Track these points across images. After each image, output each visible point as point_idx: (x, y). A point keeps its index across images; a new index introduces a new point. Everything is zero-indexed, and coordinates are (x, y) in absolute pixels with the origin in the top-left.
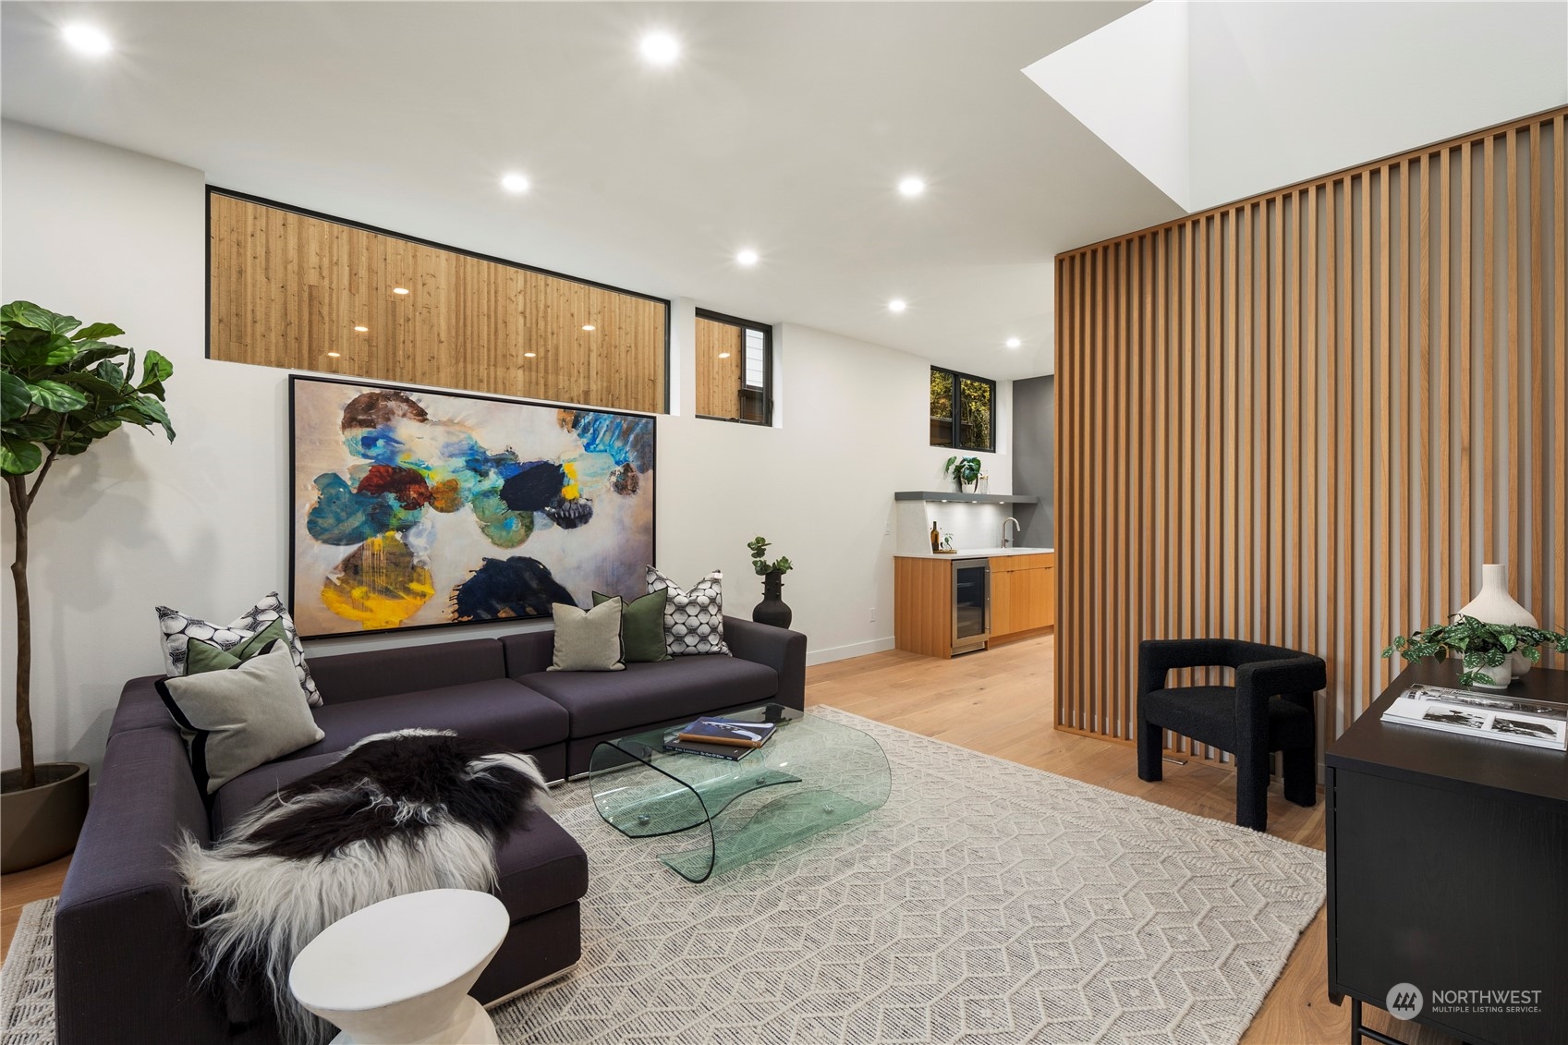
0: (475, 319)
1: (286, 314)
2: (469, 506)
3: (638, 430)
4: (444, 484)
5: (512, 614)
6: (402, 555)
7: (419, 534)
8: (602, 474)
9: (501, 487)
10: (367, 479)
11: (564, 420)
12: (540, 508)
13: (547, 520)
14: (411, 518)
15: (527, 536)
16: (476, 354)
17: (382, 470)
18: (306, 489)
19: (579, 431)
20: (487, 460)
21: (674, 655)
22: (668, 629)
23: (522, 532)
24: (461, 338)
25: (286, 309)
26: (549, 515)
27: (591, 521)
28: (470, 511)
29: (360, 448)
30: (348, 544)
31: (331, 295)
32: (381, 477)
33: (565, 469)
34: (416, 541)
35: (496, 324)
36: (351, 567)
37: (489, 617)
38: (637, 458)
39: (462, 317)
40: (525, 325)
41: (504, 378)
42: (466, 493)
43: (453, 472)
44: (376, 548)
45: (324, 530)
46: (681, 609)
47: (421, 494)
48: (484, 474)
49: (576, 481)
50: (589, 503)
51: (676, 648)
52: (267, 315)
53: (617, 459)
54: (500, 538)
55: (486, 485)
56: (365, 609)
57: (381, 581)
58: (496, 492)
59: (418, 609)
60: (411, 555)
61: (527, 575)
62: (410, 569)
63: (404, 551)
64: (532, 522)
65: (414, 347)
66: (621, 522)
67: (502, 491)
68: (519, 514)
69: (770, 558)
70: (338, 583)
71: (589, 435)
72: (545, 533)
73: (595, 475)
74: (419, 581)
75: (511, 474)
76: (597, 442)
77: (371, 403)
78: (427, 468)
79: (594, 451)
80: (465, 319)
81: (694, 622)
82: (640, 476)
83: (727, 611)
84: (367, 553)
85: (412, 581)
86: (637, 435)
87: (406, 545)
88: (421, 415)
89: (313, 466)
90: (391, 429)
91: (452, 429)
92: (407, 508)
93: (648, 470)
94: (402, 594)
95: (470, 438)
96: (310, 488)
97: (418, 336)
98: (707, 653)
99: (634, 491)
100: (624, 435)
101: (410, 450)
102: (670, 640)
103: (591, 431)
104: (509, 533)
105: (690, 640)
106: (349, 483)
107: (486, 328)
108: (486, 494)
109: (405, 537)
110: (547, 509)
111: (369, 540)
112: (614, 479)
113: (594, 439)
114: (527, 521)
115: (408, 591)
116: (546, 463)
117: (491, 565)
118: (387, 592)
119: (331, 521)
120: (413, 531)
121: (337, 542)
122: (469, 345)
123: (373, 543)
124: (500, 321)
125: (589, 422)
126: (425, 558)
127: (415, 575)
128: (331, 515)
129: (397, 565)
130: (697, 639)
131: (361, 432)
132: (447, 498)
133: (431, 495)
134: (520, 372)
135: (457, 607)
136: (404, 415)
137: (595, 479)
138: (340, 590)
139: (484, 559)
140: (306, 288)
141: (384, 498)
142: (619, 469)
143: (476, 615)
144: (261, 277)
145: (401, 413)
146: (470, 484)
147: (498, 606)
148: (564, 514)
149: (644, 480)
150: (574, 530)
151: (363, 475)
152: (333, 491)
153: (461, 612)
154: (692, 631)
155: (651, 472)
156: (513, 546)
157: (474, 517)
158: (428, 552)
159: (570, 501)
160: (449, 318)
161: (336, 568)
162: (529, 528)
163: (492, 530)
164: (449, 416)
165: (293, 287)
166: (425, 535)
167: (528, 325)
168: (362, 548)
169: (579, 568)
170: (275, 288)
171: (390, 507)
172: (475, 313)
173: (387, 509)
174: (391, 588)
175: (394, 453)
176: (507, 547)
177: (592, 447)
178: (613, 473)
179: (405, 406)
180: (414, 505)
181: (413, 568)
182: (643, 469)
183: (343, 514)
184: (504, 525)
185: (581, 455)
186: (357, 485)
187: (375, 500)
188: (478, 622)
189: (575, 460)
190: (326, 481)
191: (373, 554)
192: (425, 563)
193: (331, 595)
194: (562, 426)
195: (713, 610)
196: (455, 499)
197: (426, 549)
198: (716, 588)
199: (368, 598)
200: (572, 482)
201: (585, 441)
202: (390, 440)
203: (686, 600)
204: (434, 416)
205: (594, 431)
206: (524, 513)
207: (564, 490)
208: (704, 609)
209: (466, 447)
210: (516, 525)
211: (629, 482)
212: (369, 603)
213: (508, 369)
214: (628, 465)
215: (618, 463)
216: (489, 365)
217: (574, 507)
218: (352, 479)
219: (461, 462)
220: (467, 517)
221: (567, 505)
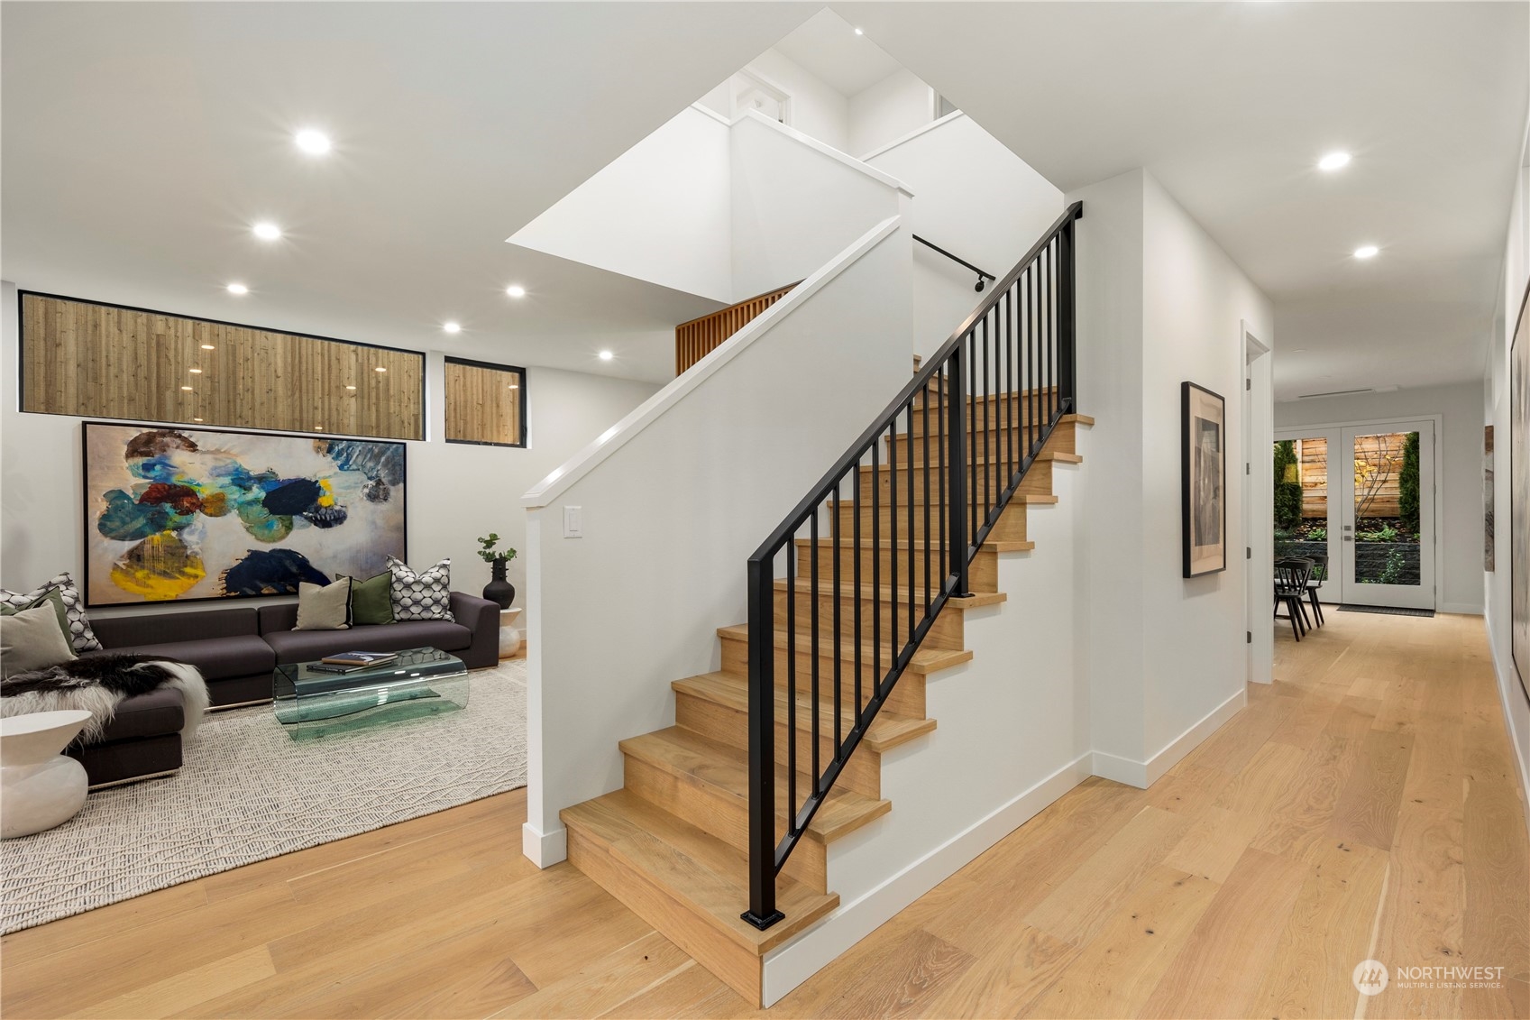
0: (310, 357)
1: (136, 359)
2: (235, 512)
3: (389, 453)
4: (213, 496)
5: (275, 591)
6: (177, 548)
7: (192, 533)
8: (355, 487)
9: (263, 498)
10: (147, 493)
11: (319, 448)
12: (299, 513)
13: (305, 522)
14: (184, 521)
15: (287, 534)
16: (310, 386)
17: (159, 487)
18: (97, 501)
19: (334, 455)
20: (250, 478)
21: (402, 620)
22: (397, 602)
23: (283, 530)
24: (297, 374)
25: (136, 354)
26: (306, 518)
27: (345, 522)
28: (235, 516)
29: (141, 471)
30: (131, 540)
31: (176, 342)
32: (159, 491)
33: (321, 483)
34: (189, 537)
35: (329, 361)
36: (135, 557)
37: (254, 593)
38: (388, 475)
39: (297, 356)
40: (357, 360)
41: (337, 405)
42: (233, 503)
43: (221, 487)
44: (156, 542)
45: (112, 530)
46: (408, 586)
47: (193, 504)
48: (248, 489)
49: (331, 492)
50: (344, 509)
51: (404, 615)
52: (120, 359)
53: (370, 475)
54: (263, 534)
55: (250, 496)
56: (148, 586)
57: (160, 566)
58: (259, 502)
59: (192, 586)
60: (186, 547)
61: (287, 563)
62: (184, 558)
63: (179, 545)
64: (291, 523)
65: (253, 381)
66: (374, 523)
67: (264, 501)
68: (280, 518)
69: (499, 549)
70: (124, 567)
71: (343, 458)
72: (304, 532)
73: (348, 487)
74: (192, 566)
75: (271, 488)
76: (351, 463)
77: (150, 439)
78: (198, 485)
79: (348, 469)
80: (300, 357)
81: (418, 596)
82: (392, 488)
83: (452, 588)
84: (148, 546)
85: (186, 566)
86: (388, 458)
87: (180, 540)
88: (192, 447)
89: (103, 485)
90: (166, 458)
91: (219, 456)
92: (181, 514)
93: (398, 483)
94: (177, 575)
95: (236, 463)
96: (100, 500)
97: (257, 374)
98: (430, 619)
99: (385, 500)
100: (376, 458)
101: (183, 472)
102: (397, 609)
103: (345, 455)
104: (270, 531)
105: (413, 609)
106: (132, 497)
107: (320, 365)
108: (250, 503)
109: (180, 535)
110: (305, 514)
111: (150, 537)
112: (366, 491)
113: (348, 460)
114: (287, 523)
115: (183, 573)
116: (304, 480)
117: (255, 556)
118: (165, 574)
119: (118, 523)
120: (187, 530)
121: (123, 538)
122: (304, 379)
123: (153, 539)
124: (333, 358)
125: (342, 449)
126: (197, 550)
127: (189, 562)
128: (118, 519)
129: (173, 555)
130: (420, 609)
131: (141, 460)
132: (217, 506)
133: (202, 504)
134: (354, 399)
135: (225, 585)
136: (177, 447)
137: (349, 491)
138: (125, 573)
139: (249, 551)
140: (154, 337)
141: (161, 507)
142: (371, 483)
143: (242, 592)
144: (113, 329)
145: (175, 446)
146: (236, 496)
147: (262, 585)
148: (321, 517)
149: (396, 492)
150: (330, 529)
151: (144, 491)
152: (119, 503)
153: (228, 589)
154: (416, 603)
155: (402, 485)
156: (274, 541)
157: (239, 520)
158: (200, 545)
159: (326, 508)
160: (285, 358)
161: (122, 557)
162: (289, 528)
163: (255, 530)
164: (217, 447)
165: (142, 337)
166: (197, 533)
167: (360, 361)
168: (143, 543)
169: (335, 557)
170: (126, 338)
171: (167, 513)
172: (310, 353)
173: (165, 515)
174: (169, 571)
175: (169, 475)
176: (269, 542)
177: (346, 467)
178: (366, 486)
179: (178, 441)
180: (189, 512)
181: (187, 557)
182: (394, 483)
183: (128, 519)
184: (268, 526)
185: (335, 473)
186: (139, 498)
187: (154, 509)
188: (244, 597)
189: (330, 477)
190: (112, 495)
191: (153, 547)
192: (197, 554)
193: (118, 576)
194: (318, 452)
195: (436, 587)
196: (223, 507)
197: (198, 543)
198: (443, 572)
199: (149, 578)
200: (328, 494)
201: (339, 463)
202: (165, 465)
203: (412, 580)
204: (203, 447)
205: (348, 455)
206: (284, 517)
207: (320, 500)
208: (428, 586)
209: (232, 469)
210: (278, 526)
211: (381, 493)
212: (150, 582)
213: (341, 398)
214: (380, 480)
215: (370, 478)
216: (323, 394)
217: (329, 512)
218: (134, 493)
219: (227, 480)
220: (233, 520)
221: (323, 511)
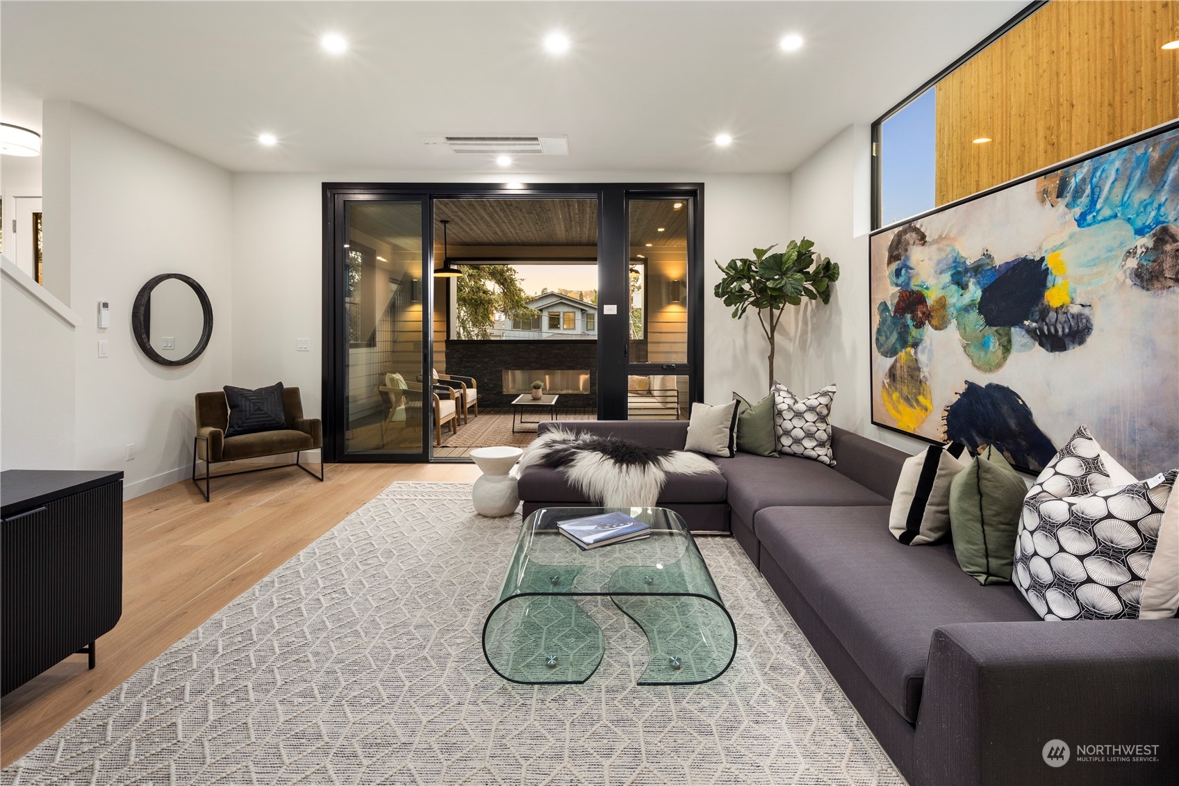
2: (954, 322)
4: (937, 302)
6: (914, 369)
7: (924, 351)
8: (1110, 260)
9: (979, 300)
10: (898, 304)
11: (1045, 192)
12: (1018, 322)
13: (1027, 339)
14: (919, 336)
15: (1005, 358)
17: (904, 295)
19: (1069, 198)
20: (967, 270)
23: (1000, 352)
26: (1031, 332)
27: (1090, 340)
28: (954, 329)
29: (895, 279)
30: (890, 357)
32: (904, 300)
33: (1049, 263)
34: (922, 357)
36: (892, 376)
37: (969, 447)
42: (952, 309)
43: (943, 289)
44: (902, 360)
45: (882, 346)
47: (924, 314)
48: (966, 287)
49: (1065, 278)
50: (1086, 311)
53: (1141, 223)
54: (980, 358)
55: (967, 298)
56: (899, 411)
57: (905, 390)
58: (975, 304)
59: (923, 421)
60: (919, 370)
61: (1005, 409)
62: (918, 383)
63: (916, 366)
64: (1009, 341)
66: (1148, 342)
67: (980, 303)
68: (997, 331)
70: (887, 386)
71: (1084, 200)
72: (1024, 356)
73: (1093, 263)
74: (924, 395)
75: (987, 282)
76: (1098, 206)
77: (899, 240)
78: (927, 288)
79: (1095, 222)
84: (898, 365)
85: (920, 394)
87: (916, 361)
88: (923, 239)
89: (878, 298)
90: (908, 258)
91: (941, 245)
92: (917, 326)
94: (914, 404)
95: (954, 250)
96: (876, 314)
101: (918, 274)
103: (1088, 191)
104: (986, 353)
106: (890, 308)
108: (967, 309)
109: (916, 353)
110: (1026, 323)
111: (899, 355)
112: (1134, 264)
113: (1093, 202)
114: (1004, 339)
115: (917, 401)
116: (1026, 260)
117: (972, 389)
118: (908, 400)
119: (884, 338)
120: (920, 347)
121: (886, 355)
123: (901, 357)
125: (1084, 180)
126: (927, 374)
127: (921, 389)
128: (884, 334)
129: (912, 377)
131: (895, 265)
132: (941, 315)
133: (930, 314)
135: (946, 428)
136: (914, 243)
137: (1095, 270)
138: (888, 392)
139: (966, 382)
141: (905, 319)
142: (1144, 243)
143: (958, 442)
145: (912, 242)
146: (955, 300)
147: (978, 440)
148: (1049, 330)
150: (1063, 354)
151: (896, 301)
152: (885, 316)
153: (948, 434)
156: (991, 371)
157: (958, 336)
158: (929, 369)
159: (1057, 310)
161: (887, 375)
162: (1007, 348)
163: (972, 349)
164: (940, 232)
166: (927, 352)
168: (896, 361)
169: (1070, 413)
171: (909, 326)
173: (907, 329)
174: (910, 397)
175: (909, 279)
176: (986, 371)
177: (1089, 218)
178: (1132, 254)
179: (914, 236)
180: (921, 324)
181: (920, 382)
183: (889, 333)
185: (1071, 237)
186: (894, 309)
187: (902, 321)
189: (1063, 245)
190: (882, 308)
191: (901, 367)
192: (927, 379)
193: (885, 395)
194: (1043, 201)
196: (944, 316)
197: (927, 366)
199: (900, 403)
200: (1059, 281)
201: (1077, 211)
202: (907, 268)
204: (930, 237)
205: (1093, 189)
206: (1002, 330)
207: (1047, 295)
209: (951, 260)
210: (994, 345)
211: (1164, 264)
212: (900, 408)
214: (1162, 230)
215: (1142, 232)
217: (1062, 318)
218: (892, 304)
219: (947, 277)
220: (952, 332)
221: (1052, 315)
